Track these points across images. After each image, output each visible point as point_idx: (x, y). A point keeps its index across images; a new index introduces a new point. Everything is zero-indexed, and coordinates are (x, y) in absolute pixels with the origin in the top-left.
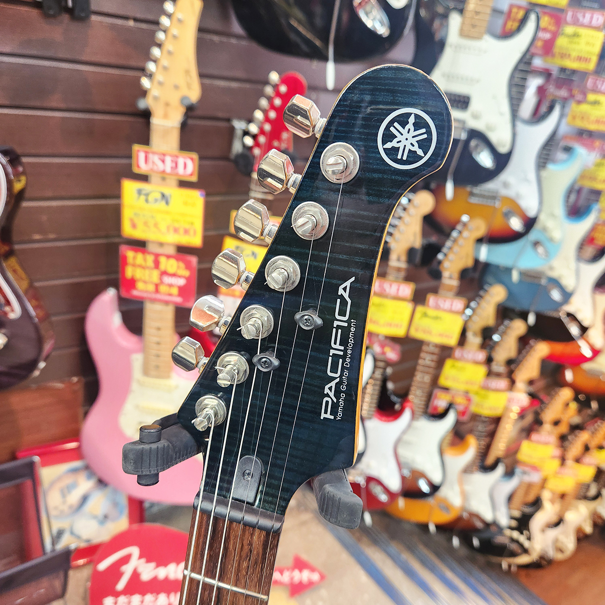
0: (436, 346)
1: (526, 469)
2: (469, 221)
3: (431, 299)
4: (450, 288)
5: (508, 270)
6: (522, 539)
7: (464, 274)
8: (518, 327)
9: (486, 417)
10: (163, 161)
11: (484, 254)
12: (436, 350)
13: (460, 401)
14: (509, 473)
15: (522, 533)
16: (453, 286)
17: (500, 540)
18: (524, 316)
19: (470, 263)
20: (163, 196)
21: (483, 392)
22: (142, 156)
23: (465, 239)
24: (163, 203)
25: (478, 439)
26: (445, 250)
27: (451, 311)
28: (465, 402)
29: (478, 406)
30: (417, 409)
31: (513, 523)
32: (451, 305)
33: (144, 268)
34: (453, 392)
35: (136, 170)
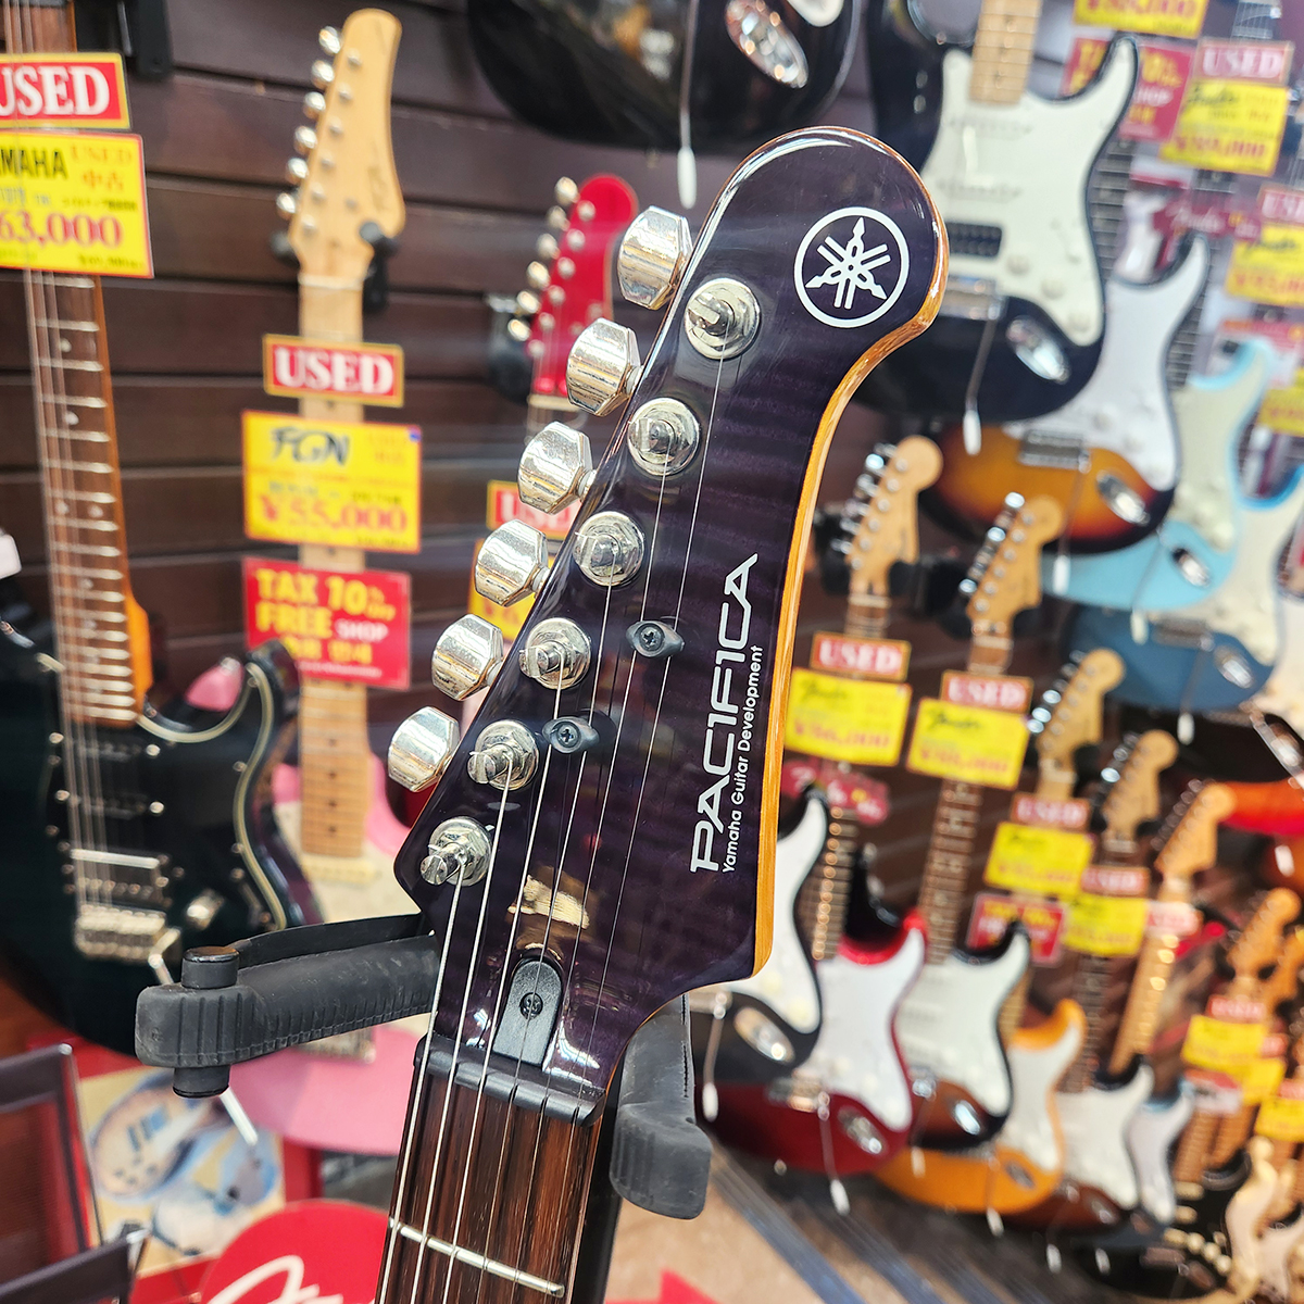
0: (971, 788)
1: (1207, 1084)
2: (1024, 506)
3: (953, 684)
4: (991, 657)
6: (1211, 1251)
7: (1021, 623)
8: (1157, 750)
9: (1101, 959)
10: (329, 367)
11: (1063, 576)
12: (973, 799)
13: (1037, 917)
14: (1165, 1094)
15: (1209, 1239)
16: (997, 650)
17: (1157, 1255)
18: (1169, 725)
19: (1032, 598)
20: (331, 441)
21: (1089, 900)
22: (283, 357)
23: (1018, 544)
24: (332, 459)
25: (1086, 1012)
26: (975, 572)
27: (999, 708)
28: (1050, 922)
29: (1079, 931)
30: (937, 938)
31: (1187, 1214)
32: (999, 694)
33: (294, 605)
34: (1020, 899)
35: (272, 390)
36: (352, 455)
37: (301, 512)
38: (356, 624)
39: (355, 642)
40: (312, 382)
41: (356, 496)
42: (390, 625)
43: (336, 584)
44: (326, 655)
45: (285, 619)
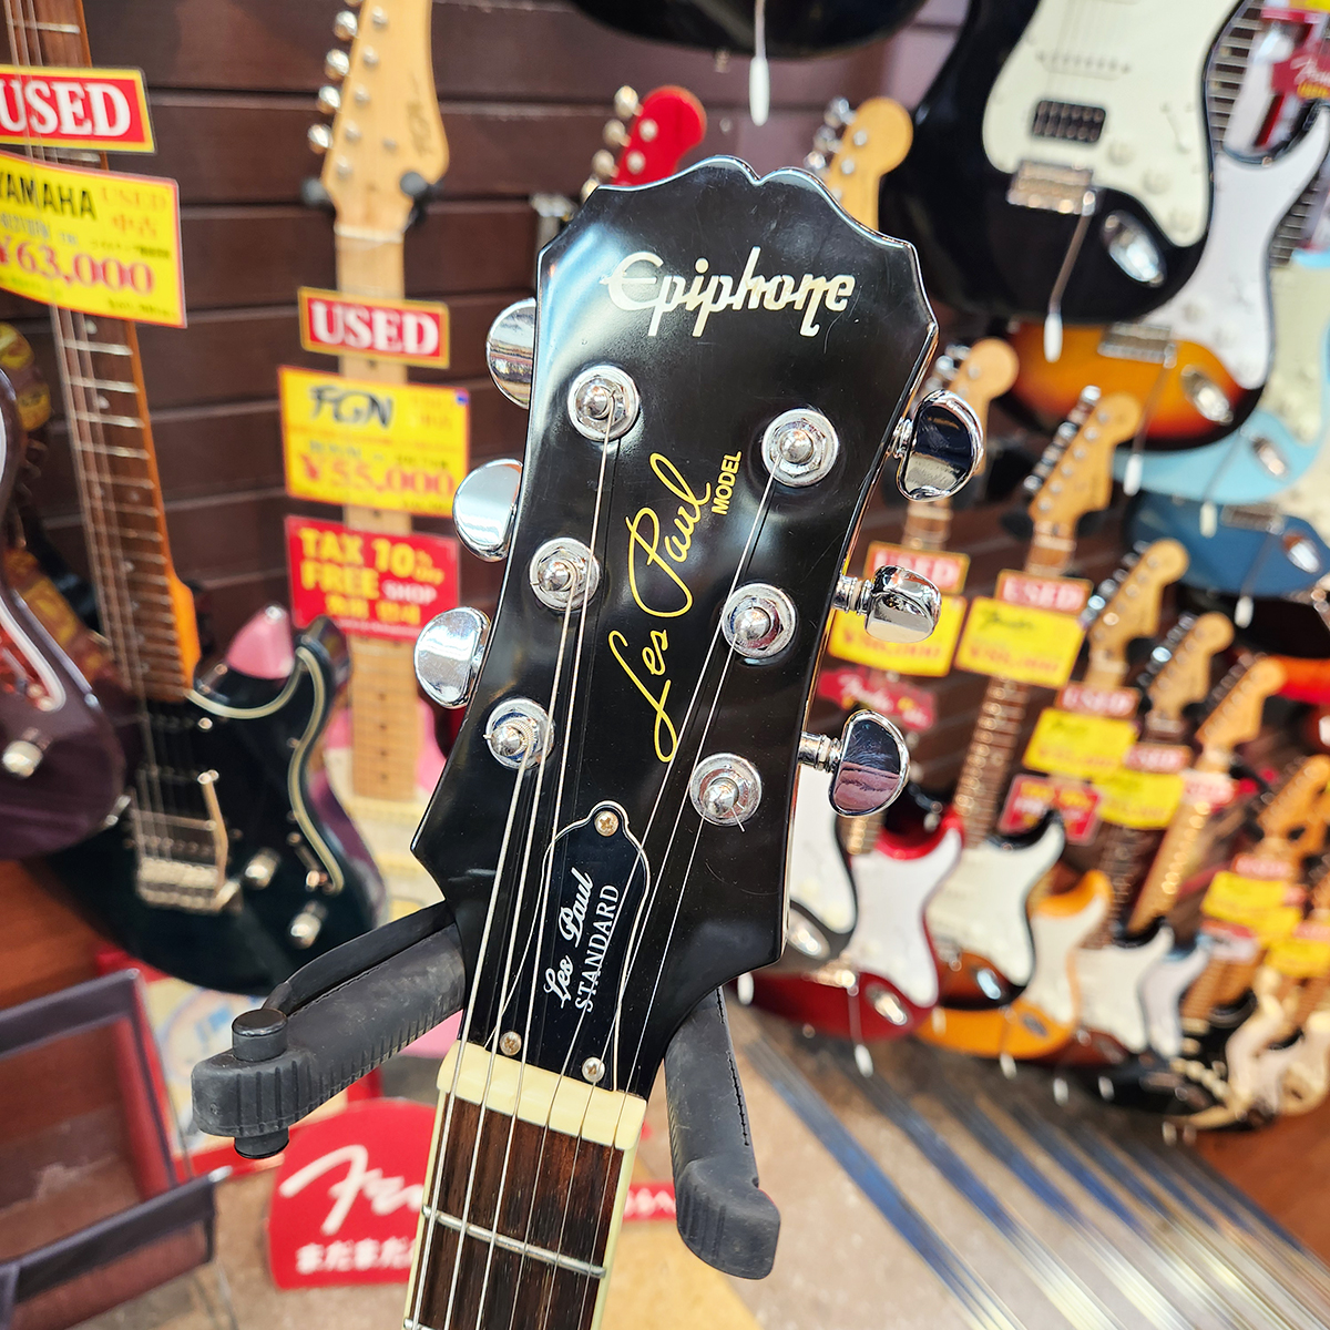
0: (1019, 687)
1: (1222, 933)
2: (1099, 400)
3: (1008, 583)
4: (1051, 559)
5: (1194, 506)
6: (1210, 1078)
7: (1086, 525)
8: (1213, 632)
9: (1133, 830)
10: (369, 323)
11: (1135, 473)
12: (1020, 697)
13: (1074, 800)
14: (1184, 944)
15: (1208, 1066)
16: (1058, 553)
17: (1160, 1080)
18: (1227, 604)
19: (1100, 498)
20: (374, 402)
21: (1127, 776)
22: (319, 312)
23: (1090, 442)
24: (375, 420)
25: (1112, 878)
26: (1042, 469)
27: (1054, 610)
28: (1084, 803)
29: (1114, 806)
31: (1190, 1046)
32: (1056, 596)
33: (340, 565)
34: (1057, 782)
35: (309, 346)
36: (396, 419)
37: (344, 474)
38: (404, 585)
39: (402, 603)
40: (351, 340)
41: (402, 459)
42: (439, 587)
43: (382, 547)
44: (373, 615)
45: (330, 579)
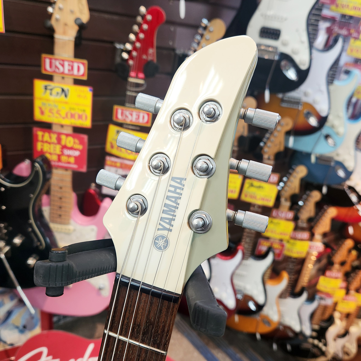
0: (259, 206)
1: (323, 296)
2: (281, 120)
5: (308, 155)
6: (321, 345)
7: (278, 156)
8: (316, 196)
9: (295, 259)
10: (63, 65)
11: (291, 142)
13: (276, 246)
14: (311, 299)
15: (320, 341)
17: (305, 346)
18: (320, 189)
19: (282, 148)
20: (63, 90)
21: (292, 241)
22: (48, 61)
24: (63, 95)
25: (289, 274)
26: (265, 140)
28: (280, 247)
29: (289, 250)
30: (246, 252)
31: (314, 334)
33: (50, 143)
34: (272, 240)
35: (44, 72)
37: (52, 113)
38: (70, 150)
39: (69, 156)
40: (57, 70)
41: (71, 109)
42: (81, 151)
43: (63, 137)
44: (59, 160)
45: (46, 148)
